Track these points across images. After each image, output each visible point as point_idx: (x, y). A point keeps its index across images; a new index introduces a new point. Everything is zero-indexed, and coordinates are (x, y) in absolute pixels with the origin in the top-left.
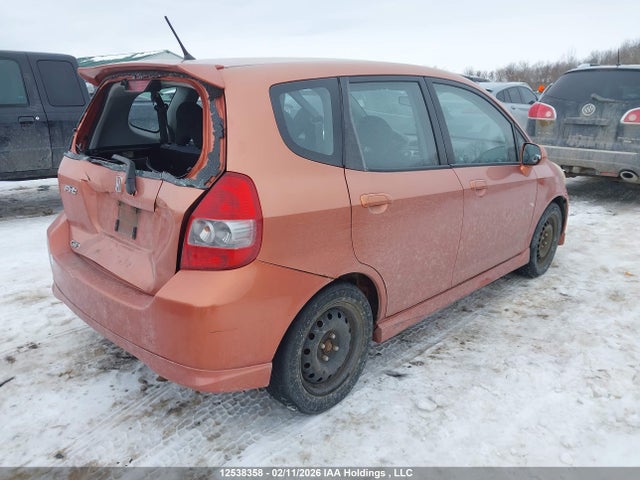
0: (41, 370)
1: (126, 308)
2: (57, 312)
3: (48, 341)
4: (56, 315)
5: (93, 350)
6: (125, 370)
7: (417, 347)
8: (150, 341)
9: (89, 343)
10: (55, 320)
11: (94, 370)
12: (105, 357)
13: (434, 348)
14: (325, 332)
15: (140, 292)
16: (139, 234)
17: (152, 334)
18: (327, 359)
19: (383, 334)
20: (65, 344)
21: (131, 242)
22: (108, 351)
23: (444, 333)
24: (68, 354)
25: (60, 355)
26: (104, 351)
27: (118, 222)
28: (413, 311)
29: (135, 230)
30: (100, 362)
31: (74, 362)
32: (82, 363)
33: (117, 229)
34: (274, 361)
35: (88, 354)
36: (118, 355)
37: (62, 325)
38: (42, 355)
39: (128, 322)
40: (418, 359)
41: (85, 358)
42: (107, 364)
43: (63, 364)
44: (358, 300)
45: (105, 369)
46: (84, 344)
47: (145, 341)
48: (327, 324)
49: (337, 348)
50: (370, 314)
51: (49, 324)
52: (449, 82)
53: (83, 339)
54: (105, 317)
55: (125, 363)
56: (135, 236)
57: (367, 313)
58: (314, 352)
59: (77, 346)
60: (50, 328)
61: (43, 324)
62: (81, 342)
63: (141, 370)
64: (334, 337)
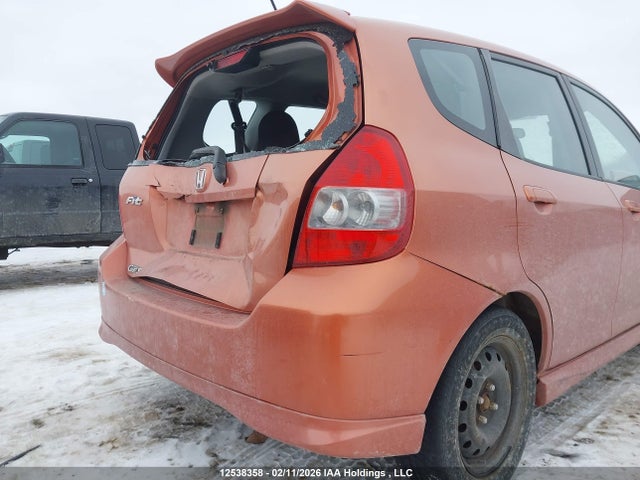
0: (77, 437)
1: (210, 329)
2: (99, 370)
3: (87, 402)
4: (98, 374)
5: (143, 414)
6: (187, 439)
7: (573, 420)
8: (244, 376)
9: (138, 405)
10: (96, 379)
11: (145, 438)
12: (158, 422)
13: (596, 422)
14: (485, 378)
15: (229, 309)
16: (225, 242)
17: (249, 364)
18: (485, 420)
19: (548, 392)
20: (107, 407)
21: (213, 252)
22: (162, 416)
23: (597, 405)
24: (112, 418)
25: (101, 420)
26: (157, 415)
27: (194, 233)
28: (576, 364)
29: (220, 237)
30: (152, 429)
31: (119, 428)
32: (129, 430)
33: (192, 242)
34: (426, 413)
35: (137, 418)
36: (176, 421)
37: (105, 384)
38: (78, 419)
39: (211, 349)
40: (582, 435)
41: (134, 424)
42: (162, 432)
43: (105, 431)
44: (522, 336)
45: (159, 437)
46: (132, 406)
47: (235, 376)
48: (487, 366)
49: (496, 406)
50: (534, 361)
51: (89, 384)
52: (585, 87)
53: (130, 401)
54: (175, 347)
55: (185, 430)
56: (218, 245)
57: (531, 358)
58: (473, 408)
59: (123, 408)
60: (90, 387)
61: (80, 383)
62: (128, 404)
63: (207, 439)
64: (493, 388)
